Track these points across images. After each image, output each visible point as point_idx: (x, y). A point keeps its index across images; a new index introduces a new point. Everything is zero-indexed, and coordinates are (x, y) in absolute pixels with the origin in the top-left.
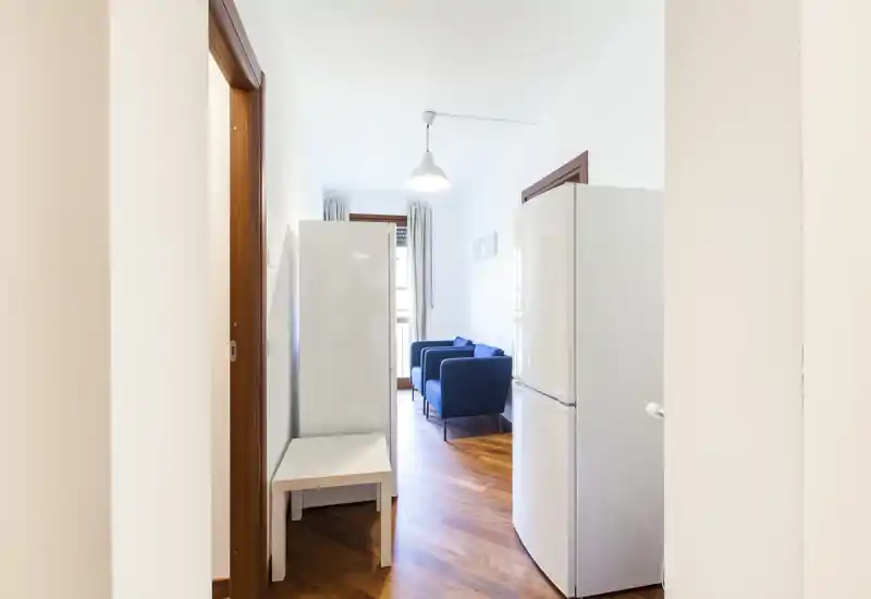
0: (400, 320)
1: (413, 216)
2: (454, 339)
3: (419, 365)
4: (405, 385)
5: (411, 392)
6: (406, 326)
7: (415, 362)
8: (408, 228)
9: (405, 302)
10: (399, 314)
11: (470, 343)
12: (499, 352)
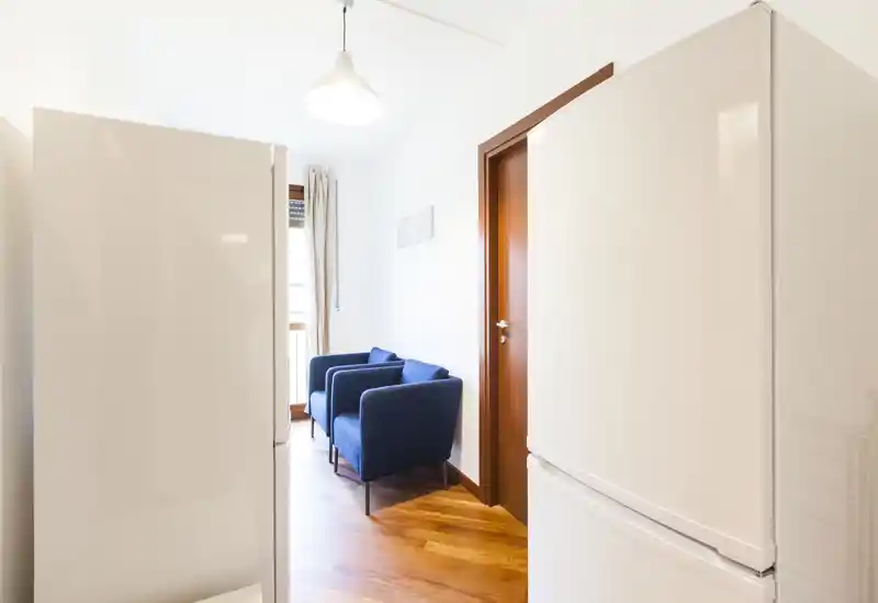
0: (294, 327)
1: (312, 186)
2: (369, 351)
3: (322, 389)
4: (299, 414)
5: (309, 422)
6: (301, 333)
7: (316, 384)
8: (306, 202)
9: (300, 302)
10: (292, 319)
11: (393, 357)
12: (442, 373)
